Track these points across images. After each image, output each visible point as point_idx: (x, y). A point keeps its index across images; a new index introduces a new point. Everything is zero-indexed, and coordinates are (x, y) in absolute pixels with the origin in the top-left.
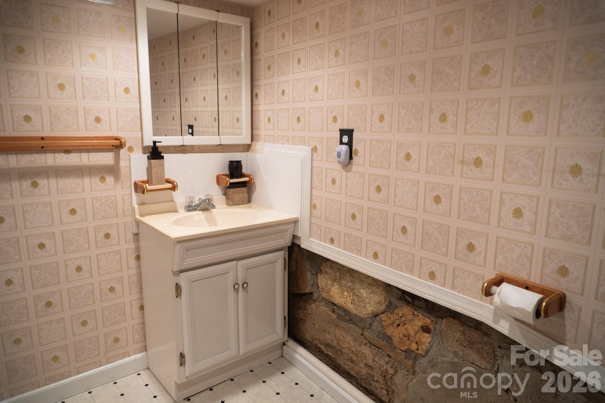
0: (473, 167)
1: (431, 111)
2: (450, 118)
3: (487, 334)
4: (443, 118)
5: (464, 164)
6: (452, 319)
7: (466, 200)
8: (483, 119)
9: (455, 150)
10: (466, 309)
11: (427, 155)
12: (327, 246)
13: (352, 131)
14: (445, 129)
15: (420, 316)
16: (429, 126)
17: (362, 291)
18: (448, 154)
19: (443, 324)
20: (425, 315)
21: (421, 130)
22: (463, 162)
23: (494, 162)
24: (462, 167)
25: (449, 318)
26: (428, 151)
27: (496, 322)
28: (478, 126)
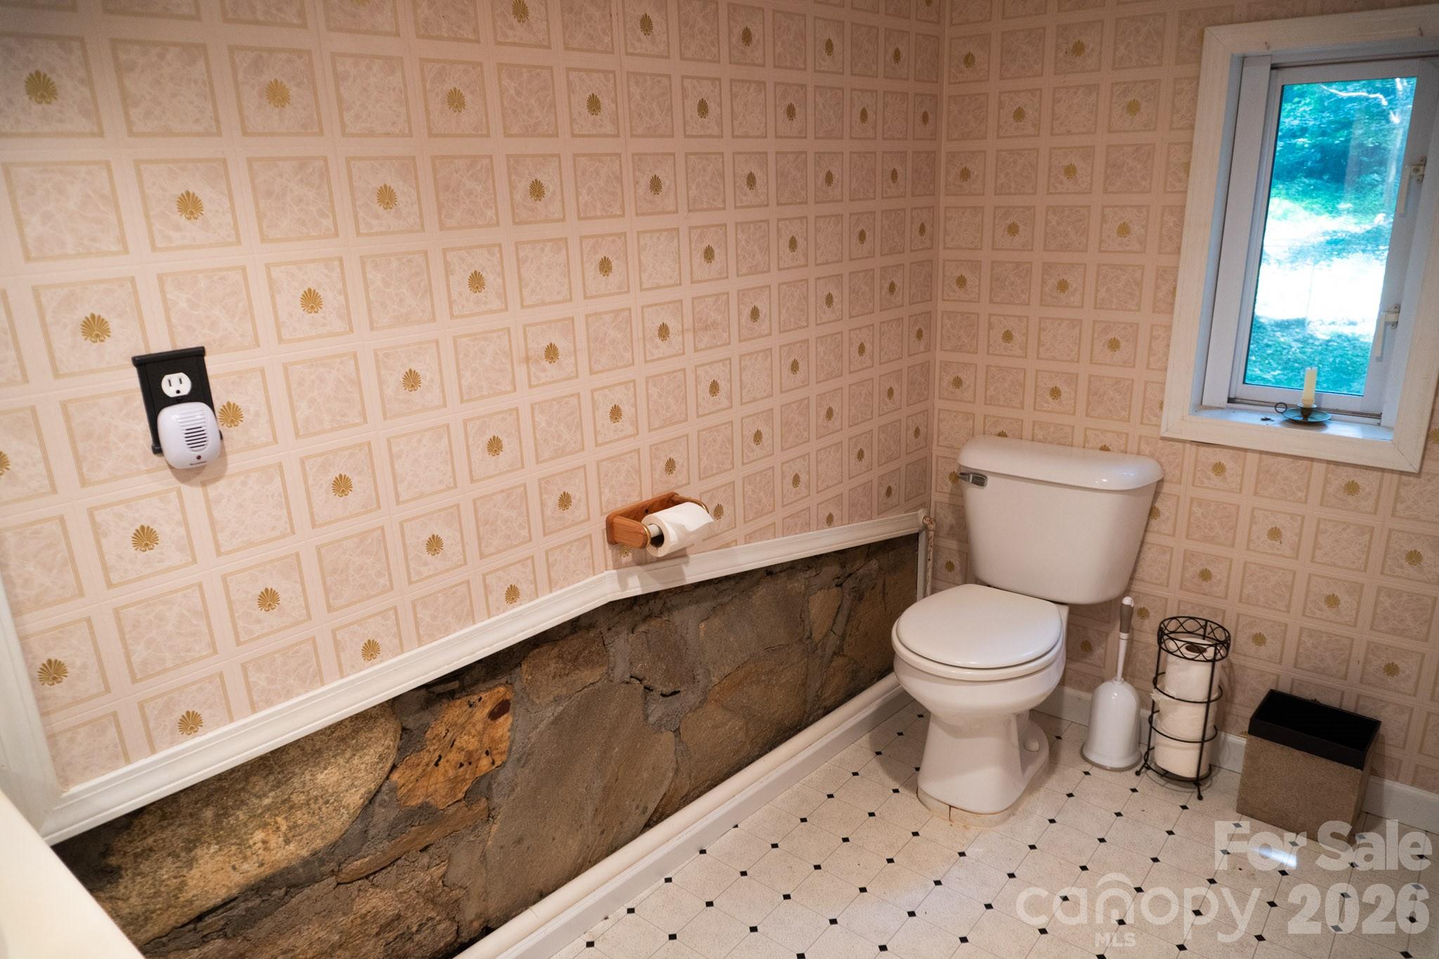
0: (545, 363)
1: (448, 271)
2: (490, 278)
3: (591, 626)
4: (476, 281)
5: (531, 361)
6: (538, 650)
7: (544, 424)
8: (548, 276)
9: (510, 341)
10: (585, 603)
11: (458, 365)
12: (183, 750)
13: (199, 354)
14: (485, 303)
15: (483, 695)
16: (451, 303)
17: (321, 777)
18: (499, 352)
19: (524, 672)
20: (491, 686)
21: (434, 315)
22: (527, 360)
23: (575, 347)
24: (528, 367)
25: (531, 654)
26: (456, 354)
27: (624, 586)
28: (541, 289)
